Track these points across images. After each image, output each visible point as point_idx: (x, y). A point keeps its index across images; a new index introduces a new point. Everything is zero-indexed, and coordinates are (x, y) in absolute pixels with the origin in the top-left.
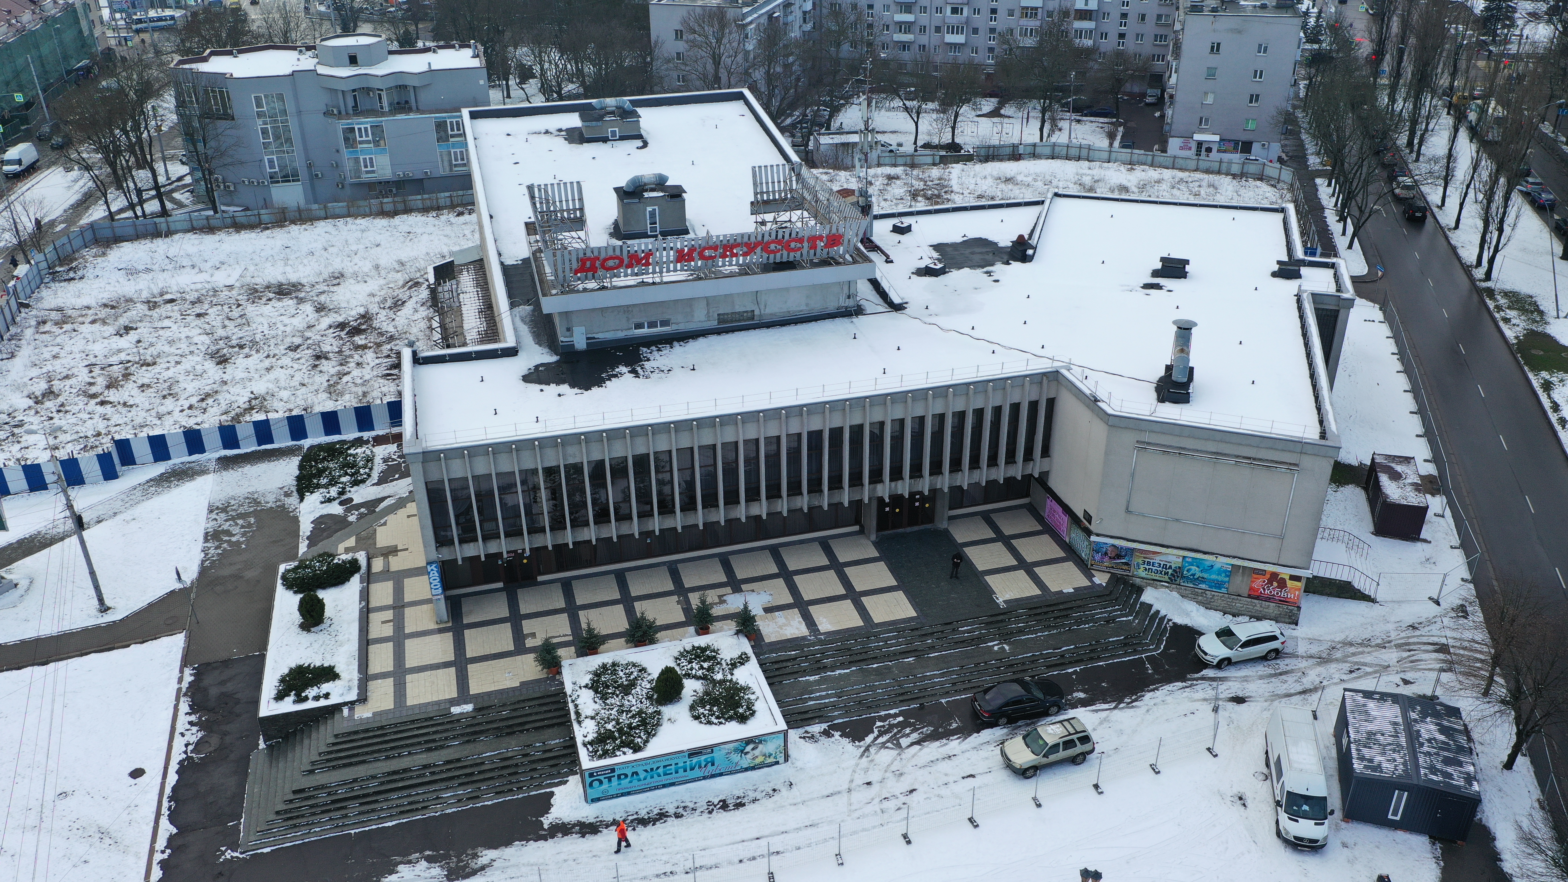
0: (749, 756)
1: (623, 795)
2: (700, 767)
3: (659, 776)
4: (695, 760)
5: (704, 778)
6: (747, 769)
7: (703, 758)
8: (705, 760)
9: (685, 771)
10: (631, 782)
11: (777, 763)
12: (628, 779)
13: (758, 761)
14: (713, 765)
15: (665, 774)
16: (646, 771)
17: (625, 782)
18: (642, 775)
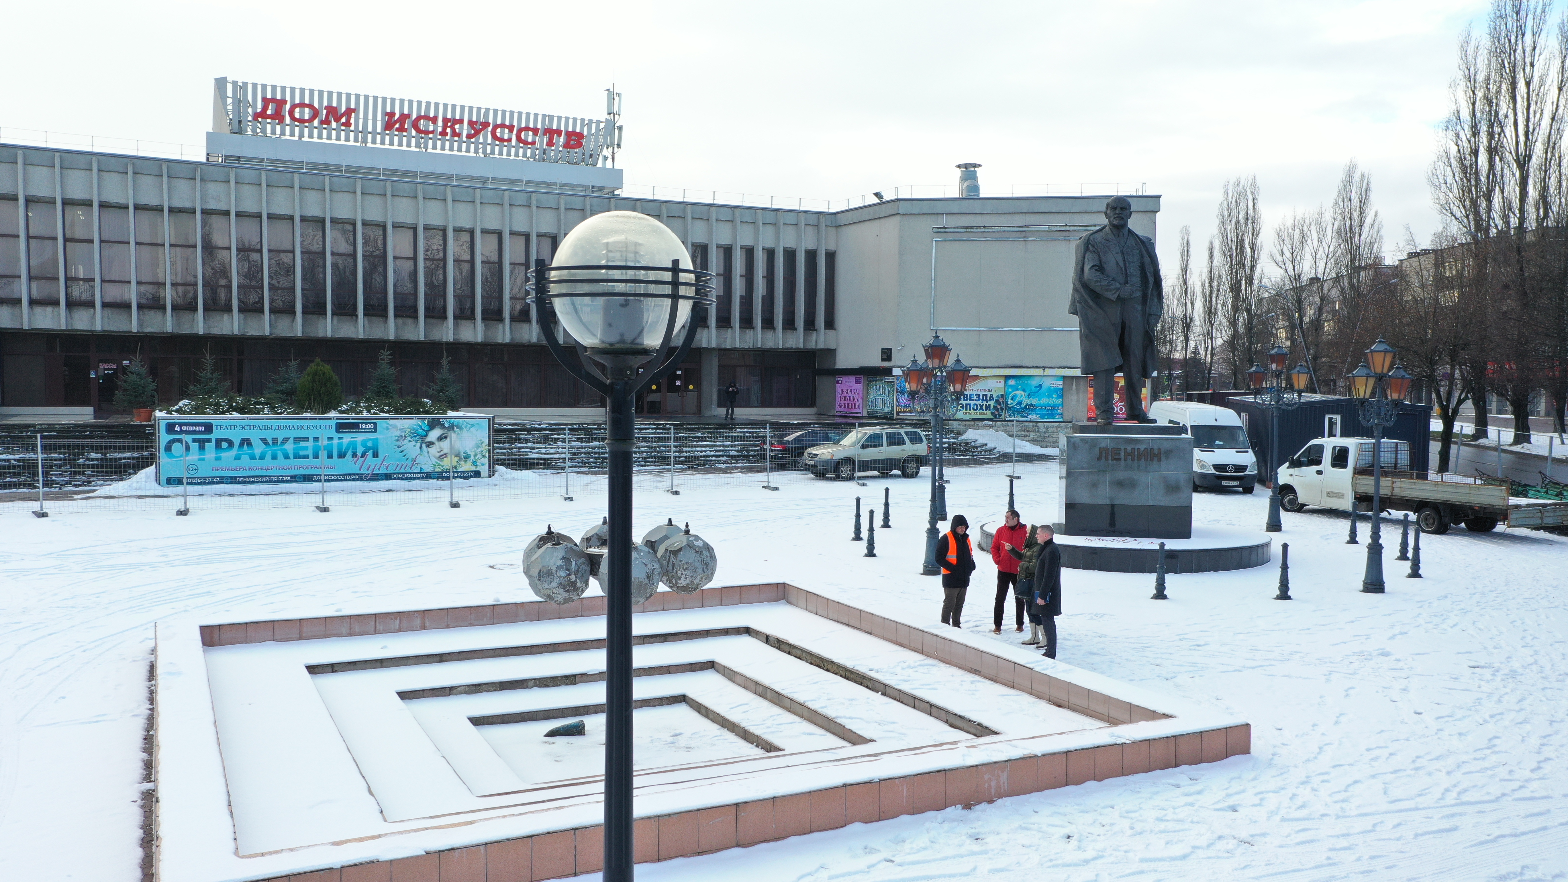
0: (433, 450)
1: (222, 481)
2: (354, 455)
3: (287, 457)
4: (347, 438)
5: (361, 478)
6: (428, 476)
7: (360, 438)
8: (364, 443)
9: (330, 456)
10: (237, 458)
11: (477, 474)
12: (234, 452)
13: (447, 464)
14: (376, 455)
15: (297, 457)
16: (264, 441)
17: (228, 455)
18: (258, 448)
